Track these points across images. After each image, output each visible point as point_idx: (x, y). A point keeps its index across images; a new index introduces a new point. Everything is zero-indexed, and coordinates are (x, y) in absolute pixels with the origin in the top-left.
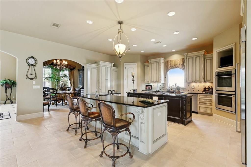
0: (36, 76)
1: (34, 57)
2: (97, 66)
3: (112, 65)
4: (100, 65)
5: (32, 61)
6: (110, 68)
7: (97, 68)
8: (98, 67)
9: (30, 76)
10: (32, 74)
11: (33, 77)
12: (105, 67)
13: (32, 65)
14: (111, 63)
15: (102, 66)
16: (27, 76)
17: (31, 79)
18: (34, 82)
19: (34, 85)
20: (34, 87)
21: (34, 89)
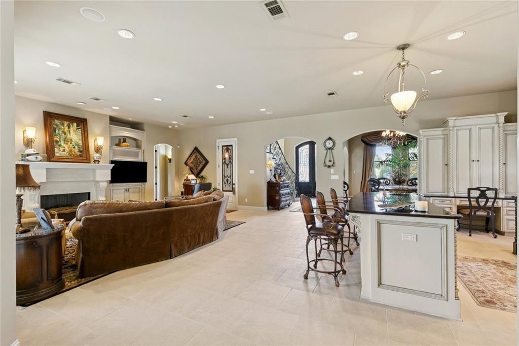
0: (334, 163)
1: (332, 138)
2: (444, 130)
3: (498, 119)
4: (451, 128)
5: (329, 144)
6: (493, 128)
7: (443, 136)
8: (446, 132)
9: (328, 164)
10: (330, 161)
11: (330, 164)
12: (470, 130)
13: (330, 149)
14: (494, 115)
15: (457, 128)
16: (325, 163)
17: (329, 167)
18: (332, 170)
19: (333, 174)
20: (333, 177)
21: (333, 180)
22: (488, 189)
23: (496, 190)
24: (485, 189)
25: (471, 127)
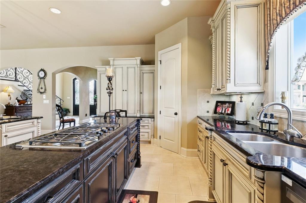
0: (45, 90)
1: (44, 69)
3: (136, 62)
5: (42, 74)
10: (42, 88)
11: (42, 91)
12: (122, 68)
13: (42, 78)
14: (134, 59)
16: (38, 90)
17: (41, 93)
18: (44, 96)
19: (45, 99)
20: (45, 102)
21: (44, 104)
22: (121, 111)
23: (126, 111)
24: (119, 111)
25: (122, 66)
